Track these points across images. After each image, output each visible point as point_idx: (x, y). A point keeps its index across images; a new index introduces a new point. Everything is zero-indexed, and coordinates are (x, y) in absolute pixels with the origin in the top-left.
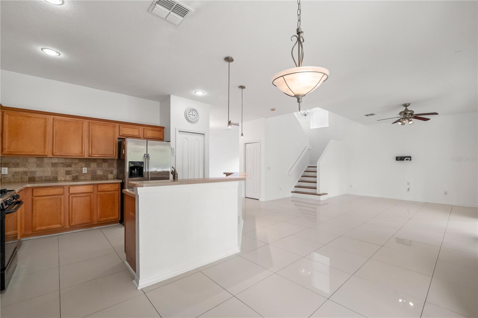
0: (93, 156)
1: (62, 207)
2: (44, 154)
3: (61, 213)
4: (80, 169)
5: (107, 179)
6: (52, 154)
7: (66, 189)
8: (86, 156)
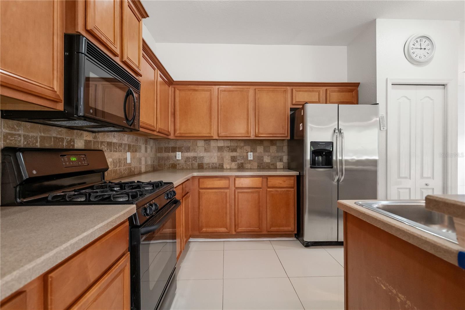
0: (260, 135)
1: (228, 205)
2: (209, 135)
3: (226, 213)
4: (245, 154)
5: (276, 169)
6: (217, 135)
7: (232, 180)
8: (253, 137)
